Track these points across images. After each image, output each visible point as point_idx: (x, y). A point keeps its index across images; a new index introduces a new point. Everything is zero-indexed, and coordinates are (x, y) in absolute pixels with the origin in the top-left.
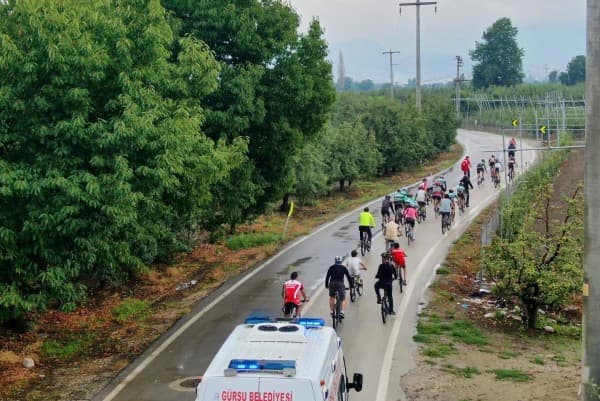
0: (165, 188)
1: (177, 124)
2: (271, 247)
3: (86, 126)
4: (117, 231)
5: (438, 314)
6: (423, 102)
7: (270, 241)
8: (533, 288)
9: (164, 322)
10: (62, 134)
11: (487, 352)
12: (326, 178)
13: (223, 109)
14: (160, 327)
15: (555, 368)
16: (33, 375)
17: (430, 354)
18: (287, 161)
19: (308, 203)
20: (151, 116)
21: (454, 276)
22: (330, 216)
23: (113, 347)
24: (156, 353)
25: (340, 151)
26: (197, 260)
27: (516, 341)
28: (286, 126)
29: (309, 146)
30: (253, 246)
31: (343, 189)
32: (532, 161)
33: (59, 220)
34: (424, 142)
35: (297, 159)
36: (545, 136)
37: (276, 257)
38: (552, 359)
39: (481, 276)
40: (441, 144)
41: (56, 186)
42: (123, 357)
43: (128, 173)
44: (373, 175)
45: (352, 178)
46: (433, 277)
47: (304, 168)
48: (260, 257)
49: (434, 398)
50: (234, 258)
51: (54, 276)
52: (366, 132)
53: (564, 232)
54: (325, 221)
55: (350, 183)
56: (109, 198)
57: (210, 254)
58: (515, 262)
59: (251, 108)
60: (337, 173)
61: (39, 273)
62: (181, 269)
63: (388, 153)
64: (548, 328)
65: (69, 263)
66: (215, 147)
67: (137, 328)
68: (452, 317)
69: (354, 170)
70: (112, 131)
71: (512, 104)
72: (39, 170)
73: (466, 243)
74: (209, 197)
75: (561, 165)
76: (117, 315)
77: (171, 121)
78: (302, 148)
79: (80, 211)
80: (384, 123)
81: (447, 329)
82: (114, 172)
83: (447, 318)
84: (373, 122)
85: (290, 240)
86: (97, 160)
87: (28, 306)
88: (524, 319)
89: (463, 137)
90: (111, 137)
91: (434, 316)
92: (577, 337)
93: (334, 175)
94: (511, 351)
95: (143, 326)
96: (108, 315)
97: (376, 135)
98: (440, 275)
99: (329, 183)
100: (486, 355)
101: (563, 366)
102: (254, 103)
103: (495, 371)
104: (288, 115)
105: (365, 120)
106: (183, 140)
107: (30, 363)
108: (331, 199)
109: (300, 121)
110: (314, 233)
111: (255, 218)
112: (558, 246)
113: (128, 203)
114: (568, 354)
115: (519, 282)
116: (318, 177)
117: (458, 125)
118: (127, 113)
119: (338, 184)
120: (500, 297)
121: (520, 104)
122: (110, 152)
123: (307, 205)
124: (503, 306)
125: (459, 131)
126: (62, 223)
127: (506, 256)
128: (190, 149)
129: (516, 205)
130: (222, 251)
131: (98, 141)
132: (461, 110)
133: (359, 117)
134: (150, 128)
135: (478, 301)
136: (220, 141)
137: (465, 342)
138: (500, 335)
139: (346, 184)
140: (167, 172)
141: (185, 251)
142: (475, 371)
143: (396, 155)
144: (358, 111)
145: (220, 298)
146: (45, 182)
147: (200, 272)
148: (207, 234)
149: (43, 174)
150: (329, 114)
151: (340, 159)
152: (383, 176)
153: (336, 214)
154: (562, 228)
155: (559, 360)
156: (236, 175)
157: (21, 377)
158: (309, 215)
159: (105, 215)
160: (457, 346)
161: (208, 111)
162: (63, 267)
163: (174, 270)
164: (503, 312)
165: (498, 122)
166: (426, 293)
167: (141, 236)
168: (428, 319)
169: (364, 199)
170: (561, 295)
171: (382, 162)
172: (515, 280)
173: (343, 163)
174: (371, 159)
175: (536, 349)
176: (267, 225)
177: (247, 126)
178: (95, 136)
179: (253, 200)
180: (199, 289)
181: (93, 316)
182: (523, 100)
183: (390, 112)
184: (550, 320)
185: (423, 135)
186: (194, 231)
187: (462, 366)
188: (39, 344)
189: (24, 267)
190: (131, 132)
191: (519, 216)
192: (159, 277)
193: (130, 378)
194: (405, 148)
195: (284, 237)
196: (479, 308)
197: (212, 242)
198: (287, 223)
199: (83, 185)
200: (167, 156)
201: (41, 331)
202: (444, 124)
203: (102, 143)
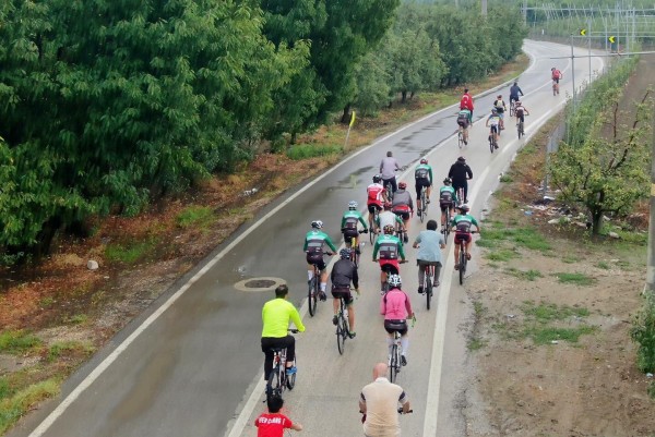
0: (227, 92)
1: (238, 26)
2: (333, 157)
3: (147, 26)
4: (179, 136)
5: (501, 220)
6: (490, 10)
7: (331, 151)
8: (599, 194)
9: (227, 227)
10: (121, 34)
11: (550, 256)
12: (388, 88)
13: (284, 13)
14: (224, 232)
15: (619, 272)
16: (98, 277)
17: (492, 258)
18: (349, 69)
19: (369, 114)
20: (211, 16)
21: (519, 185)
22: (392, 126)
23: (177, 250)
24: (220, 255)
25: (402, 61)
26: (258, 169)
27: (580, 247)
28: (348, 31)
29: (370, 55)
30: (314, 156)
31: (405, 100)
32: (600, 70)
33: (120, 121)
34: (490, 52)
35: (358, 68)
36: (614, 47)
37: (337, 166)
38: (616, 264)
39: (545, 184)
40: (507, 55)
41: (118, 87)
42: (188, 260)
43: (190, 75)
44: (436, 86)
45: (415, 89)
46: (497, 185)
47: (365, 77)
48: (321, 166)
49: (497, 299)
50: (296, 167)
51: (117, 179)
52: (430, 41)
53: (632, 137)
54: (387, 132)
55: (412, 95)
56: (171, 101)
57: (271, 163)
58: (581, 168)
59: (312, 11)
60: (399, 83)
61: (101, 176)
62: (243, 178)
63: (453, 64)
64: (613, 234)
65: (131, 166)
66: (276, 51)
67: (201, 232)
68: (515, 224)
69: (417, 80)
70: (172, 31)
71: (581, 13)
72: (99, 72)
73: (531, 152)
74: (270, 104)
75: (629, 75)
76: (180, 220)
77: (231, 22)
78: (363, 55)
79: (141, 113)
80: (449, 32)
81: (510, 234)
82: (175, 75)
83: (509, 224)
84: (437, 30)
85: (351, 150)
86: (157, 62)
87: (92, 208)
88: (589, 225)
89: (529, 47)
90: (171, 37)
91: (497, 222)
92: (643, 243)
93: (397, 86)
94: (575, 256)
95: (206, 231)
96: (170, 221)
97: (440, 44)
98: (504, 184)
99: (391, 94)
100: (548, 259)
101: (627, 270)
102: (315, 6)
103: (558, 274)
104: (350, 20)
105: (429, 29)
106: (244, 42)
107: (94, 265)
108: (393, 111)
109: (362, 27)
110: (376, 143)
111: (317, 127)
112: (626, 151)
113: (190, 106)
114: (632, 259)
115: (585, 188)
116: (380, 87)
117: (525, 35)
118: (187, 12)
119: (400, 96)
120: (565, 204)
121: (588, 13)
122: (170, 54)
123: (368, 116)
124: (567, 213)
125: (526, 41)
126: (124, 125)
127: (573, 162)
128: (251, 52)
129: (582, 113)
130: (284, 160)
131: (159, 41)
132: (528, 20)
133: (423, 25)
134: (211, 29)
135: (542, 208)
136: (281, 45)
137: (529, 247)
138: (563, 241)
139: (408, 95)
140: (228, 74)
141: (246, 158)
142: (538, 275)
143: (461, 65)
144: (421, 19)
145: (283, 204)
146: (106, 84)
147: (262, 181)
148: (267, 143)
149: (103, 76)
150: (392, 19)
151: (402, 69)
152: (446, 88)
153: (399, 125)
154: (630, 133)
155: (622, 265)
156: (296, 82)
157: (85, 278)
158: (370, 126)
159: (167, 118)
160: (520, 250)
161: (269, 15)
162: (125, 170)
163: (235, 178)
164: (568, 218)
165: (566, 32)
166: (489, 200)
167: (203, 141)
168: (490, 225)
169: (426, 110)
170: (626, 200)
171: (445, 73)
172: (580, 186)
173: (406, 73)
174: (434, 69)
175: (600, 253)
176: (328, 135)
177: (308, 30)
178: (155, 37)
179: (314, 108)
180: (262, 196)
181: (156, 221)
182: (592, 9)
183: (455, 20)
184: (615, 227)
185: (488, 45)
186: (255, 139)
187: (525, 269)
188: (102, 247)
189: (86, 170)
190: (192, 32)
191: (586, 125)
192: (221, 185)
193: (194, 278)
194: (470, 57)
195: (345, 147)
196: (544, 215)
197: (273, 152)
198: (348, 133)
199: (144, 87)
200: (228, 58)
201: (103, 235)
202: (510, 33)
203: (162, 44)
